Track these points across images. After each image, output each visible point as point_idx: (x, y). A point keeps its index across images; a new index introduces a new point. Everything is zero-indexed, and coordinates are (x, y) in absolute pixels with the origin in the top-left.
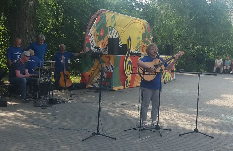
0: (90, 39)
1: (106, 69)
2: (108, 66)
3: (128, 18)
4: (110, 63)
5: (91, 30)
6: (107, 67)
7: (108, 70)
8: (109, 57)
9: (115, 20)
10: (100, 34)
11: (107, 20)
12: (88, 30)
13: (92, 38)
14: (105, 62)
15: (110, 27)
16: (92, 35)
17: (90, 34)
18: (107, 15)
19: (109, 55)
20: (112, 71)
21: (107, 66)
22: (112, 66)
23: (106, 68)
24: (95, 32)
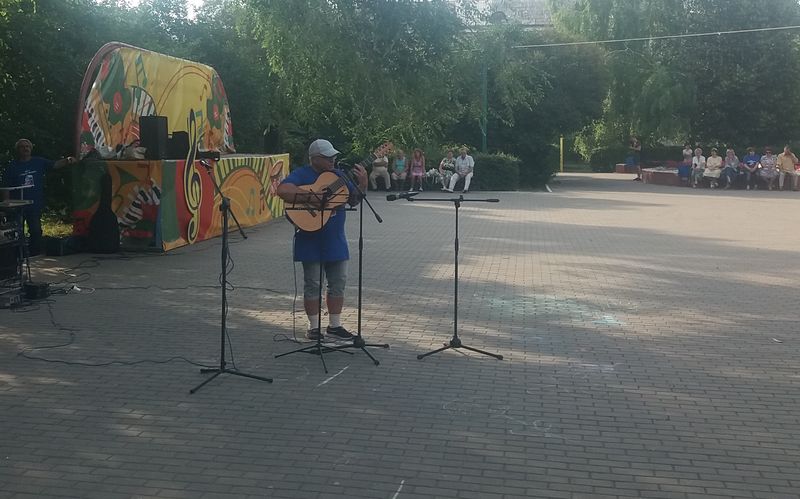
0: (89, 122)
1: (142, 199)
2: (147, 190)
3: (172, 61)
4: (151, 183)
5: (89, 99)
6: (142, 193)
7: (146, 199)
8: (148, 166)
9: (143, 69)
10: (112, 106)
11: (126, 70)
12: (83, 99)
13: (95, 118)
14: (137, 180)
15: (134, 87)
16: (92, 110)
17: (88, 109)
18: (124, 56)
19: (147, 162)
20: (157, 202)
21: (143, 189)
22: (155, 189)
23: (139, 196)
24: (100, 103)
